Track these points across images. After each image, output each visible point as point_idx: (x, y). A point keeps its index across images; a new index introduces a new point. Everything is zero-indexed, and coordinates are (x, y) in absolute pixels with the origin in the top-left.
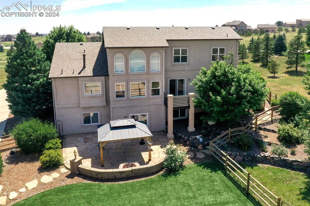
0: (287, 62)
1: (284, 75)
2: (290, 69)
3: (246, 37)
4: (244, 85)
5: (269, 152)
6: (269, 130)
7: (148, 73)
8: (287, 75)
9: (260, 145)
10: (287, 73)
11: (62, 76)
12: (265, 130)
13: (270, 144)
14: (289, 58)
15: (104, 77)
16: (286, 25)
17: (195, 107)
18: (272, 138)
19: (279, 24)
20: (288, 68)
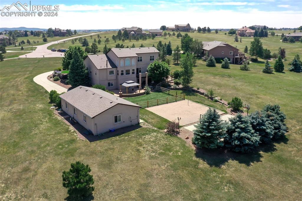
0: (174, 59)
1: (173, 65)
2: (175, 63)
3: (143, 40)
4: (164, 68)
5: (172, 87)
6: (171, 82)
7: (131, 66)
8: (174, 65)
9: (170, 86)
10: (174, 64)
11: (102, 68)
12: (170, 82)
13: (172, 85)
14: (174, 57)
15: (115, 68)
16: (168, 29)
17: (148, 77)
18: (172, 84)
19: (163, 28)
20: (174, 62)
